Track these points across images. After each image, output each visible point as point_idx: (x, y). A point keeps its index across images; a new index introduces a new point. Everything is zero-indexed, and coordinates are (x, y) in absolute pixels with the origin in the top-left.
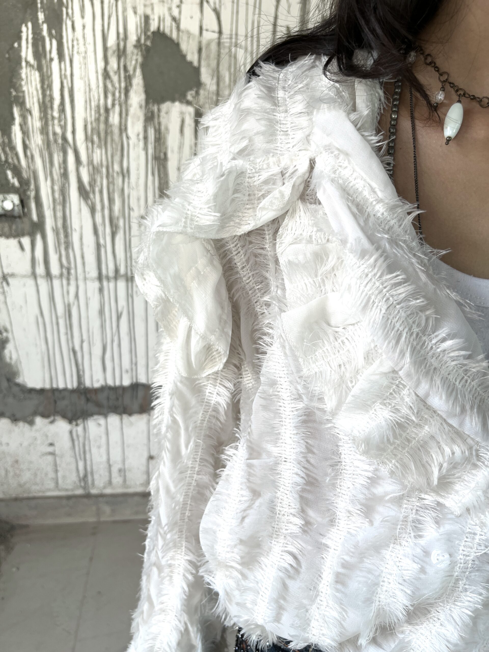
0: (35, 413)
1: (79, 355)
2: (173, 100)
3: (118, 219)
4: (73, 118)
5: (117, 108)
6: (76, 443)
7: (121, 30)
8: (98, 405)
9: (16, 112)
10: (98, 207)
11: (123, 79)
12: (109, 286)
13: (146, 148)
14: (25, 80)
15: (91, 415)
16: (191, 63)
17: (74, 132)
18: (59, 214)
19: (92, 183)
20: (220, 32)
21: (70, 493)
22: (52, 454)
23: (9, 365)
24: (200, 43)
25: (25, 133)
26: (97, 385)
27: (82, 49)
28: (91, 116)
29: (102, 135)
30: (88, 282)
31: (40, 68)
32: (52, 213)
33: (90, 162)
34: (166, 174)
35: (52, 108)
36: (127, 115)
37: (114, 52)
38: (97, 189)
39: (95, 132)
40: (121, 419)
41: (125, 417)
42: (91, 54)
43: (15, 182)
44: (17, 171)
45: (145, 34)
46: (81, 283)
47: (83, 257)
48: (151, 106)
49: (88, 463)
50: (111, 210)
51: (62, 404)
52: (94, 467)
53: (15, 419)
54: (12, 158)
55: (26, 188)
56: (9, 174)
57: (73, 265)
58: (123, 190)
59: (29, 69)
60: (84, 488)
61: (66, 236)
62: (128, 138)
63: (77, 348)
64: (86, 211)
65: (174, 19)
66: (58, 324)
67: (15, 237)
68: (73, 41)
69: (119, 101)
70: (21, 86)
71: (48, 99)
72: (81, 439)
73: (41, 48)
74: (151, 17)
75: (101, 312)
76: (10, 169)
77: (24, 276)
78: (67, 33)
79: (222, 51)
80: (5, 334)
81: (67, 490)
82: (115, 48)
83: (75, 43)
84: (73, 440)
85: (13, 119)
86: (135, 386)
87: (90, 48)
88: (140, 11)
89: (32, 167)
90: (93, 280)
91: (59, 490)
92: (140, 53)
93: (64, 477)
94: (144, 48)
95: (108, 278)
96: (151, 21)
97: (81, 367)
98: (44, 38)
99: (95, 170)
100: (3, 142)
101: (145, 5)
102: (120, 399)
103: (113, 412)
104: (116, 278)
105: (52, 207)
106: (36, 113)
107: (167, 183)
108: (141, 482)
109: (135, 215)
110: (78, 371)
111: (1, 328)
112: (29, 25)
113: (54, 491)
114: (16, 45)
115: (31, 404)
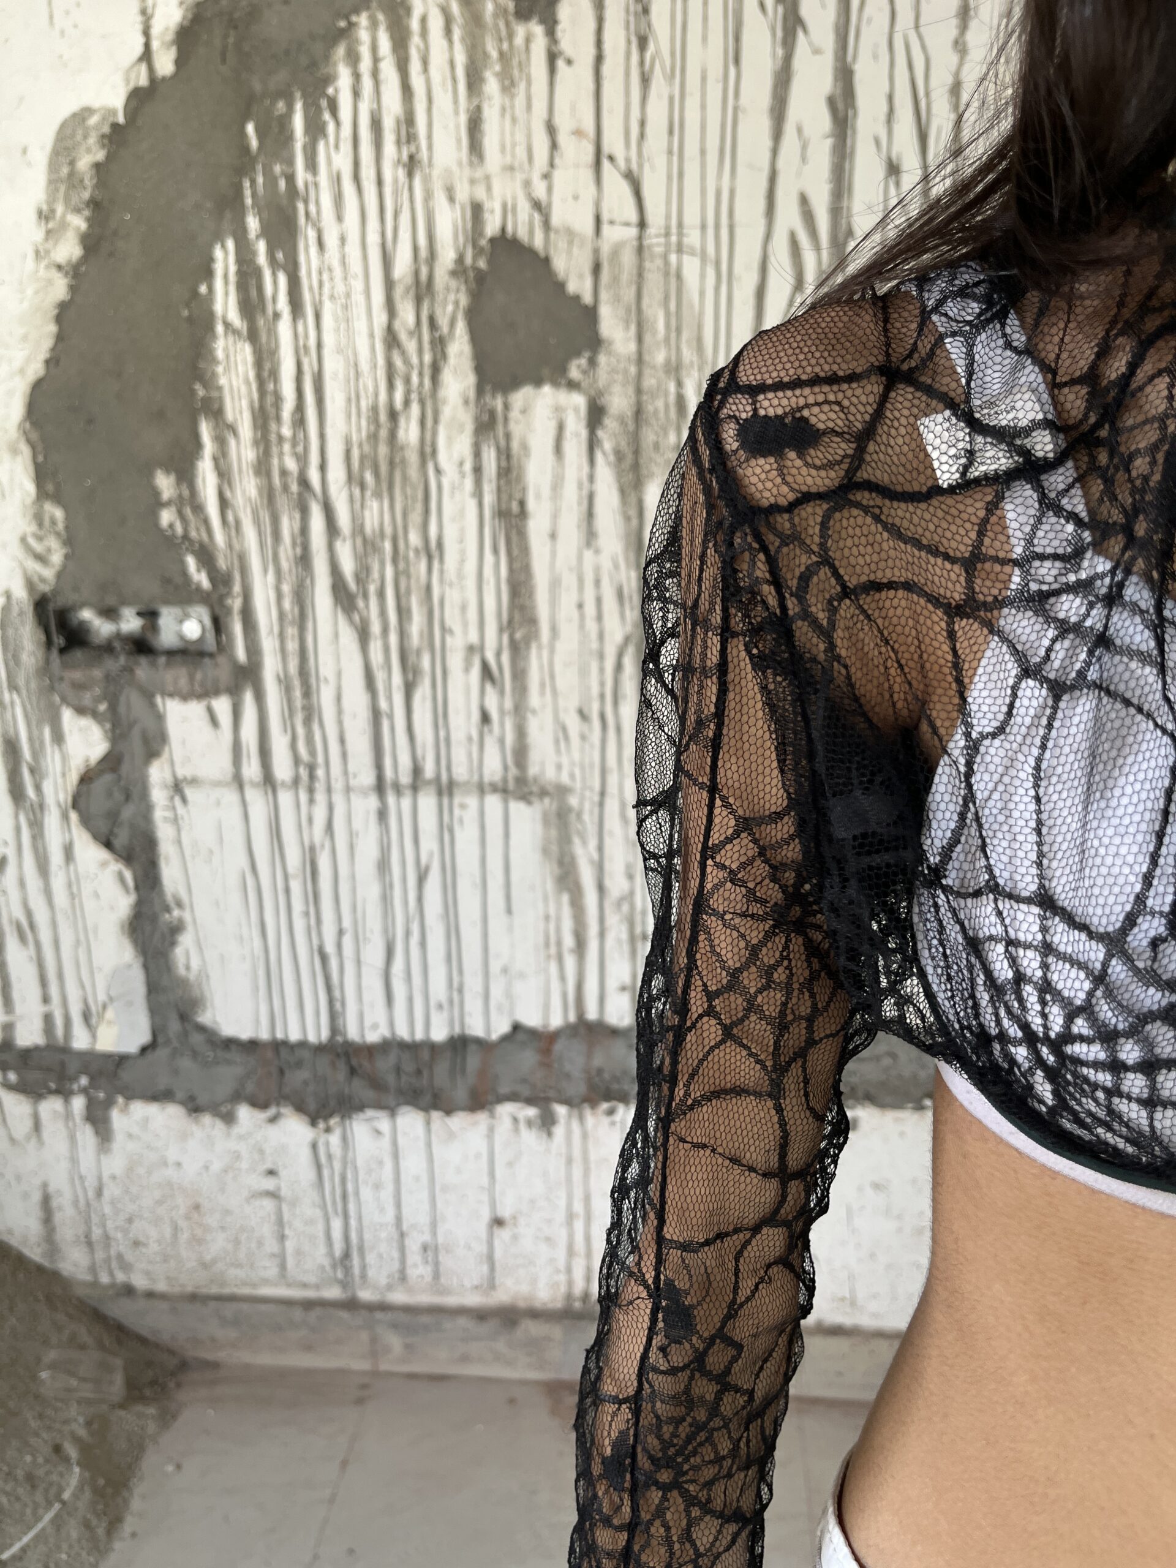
0: (238, 1097)
1: (334, 963)
2: (538, 382)
3: (418, 653)
4: (322, 436)
5: (415, 409)
6: (326, 1173)
7: (422, 241)
8: (377, 1084)
9: (205, 430)
10: (376, 628)
11: (426, 346)
12: (400, 806)
13: (478, 493)
14: (224, 363)
15: (361, 1108)
16: (577, 298)
17: (323, 468)
18: (292, 646)
19: (363, 574)
20: (642, 224)
21: (311, 1294)
22: (274, 1195)
23: (184, 983)
24: (596, 252)
25: (223, 474)
26: (373, 1037)
27: (340, 288)
28: (359, 430)
29: (384, 468)
30: (353, 796)
31: (253, 336)
32: (277, 643)
33: (358, 529)
34: (525, 550)
35: (278, 419)
36: (436, 421)
37: (407, 290)
38: (372, 588)
39: (368, 464)
40: (428, 1123)
41: (436, 1115)
42: (358, 298)
43: (202, 579)
44: (206, 557)
45: (474, 246)
46: (338, 799)
47: (342, 741)
48: (488, 398)
49: (353, 1223)
50: (403, 634)
51: (297, 1078)
52: (367, 1236)
53: (194, 1108)
54: (198, 529)
55: (222, 590)
56: (190, 560)
57: (320, 759)
58: (429, 588)
59: (231, 339)
60: (344, 1284)
61: (307, 694)
62: (438, 471)
63: (330, 948)
64: (348, 637)
65: (537, 205)
66: (287, 891)
67: (200, 697)
68: (320, 273)
69: (420, 393)
70: (214, 375)
71: (269, 400)
72: (337, 1165)
73: (254, 293)
74: (487, 205)
75: (383, 866)
76: (193, 552)
77: (217, 784)
78: (308, 258)
79: (647, 264)
80: (176, 913)
81: (305, 1286)
82: (409, 280)
83: (325, 277)
84: (319, 1167)
85: (198, 445)
86: (460, 1044)
87: (358, 285)
88: (463, 194)
89: (237, 546)
90: (364, 793)
91: (289, 1285)
92: (463, 288)
93: (298, 1253)
94: (471, 274)
95: (398, 788)
96: (487, 216)
97: (337, 994)
98: (258, 273)
99: (367, 546)
100: (180, 496)
101: (472, 182)
102: (425, 1073)
103: (408, 1103)
104: (415, 788)
105: (276, 629)
106: (246, 429)
107: (527, 569)
108: (476, 1283)
109: (456, 644)
110: (331, 1002)
111: (169, 898)
112: (230, 244)
113: (276, 1285)
114: (203, 289)
115: (229, 1074)
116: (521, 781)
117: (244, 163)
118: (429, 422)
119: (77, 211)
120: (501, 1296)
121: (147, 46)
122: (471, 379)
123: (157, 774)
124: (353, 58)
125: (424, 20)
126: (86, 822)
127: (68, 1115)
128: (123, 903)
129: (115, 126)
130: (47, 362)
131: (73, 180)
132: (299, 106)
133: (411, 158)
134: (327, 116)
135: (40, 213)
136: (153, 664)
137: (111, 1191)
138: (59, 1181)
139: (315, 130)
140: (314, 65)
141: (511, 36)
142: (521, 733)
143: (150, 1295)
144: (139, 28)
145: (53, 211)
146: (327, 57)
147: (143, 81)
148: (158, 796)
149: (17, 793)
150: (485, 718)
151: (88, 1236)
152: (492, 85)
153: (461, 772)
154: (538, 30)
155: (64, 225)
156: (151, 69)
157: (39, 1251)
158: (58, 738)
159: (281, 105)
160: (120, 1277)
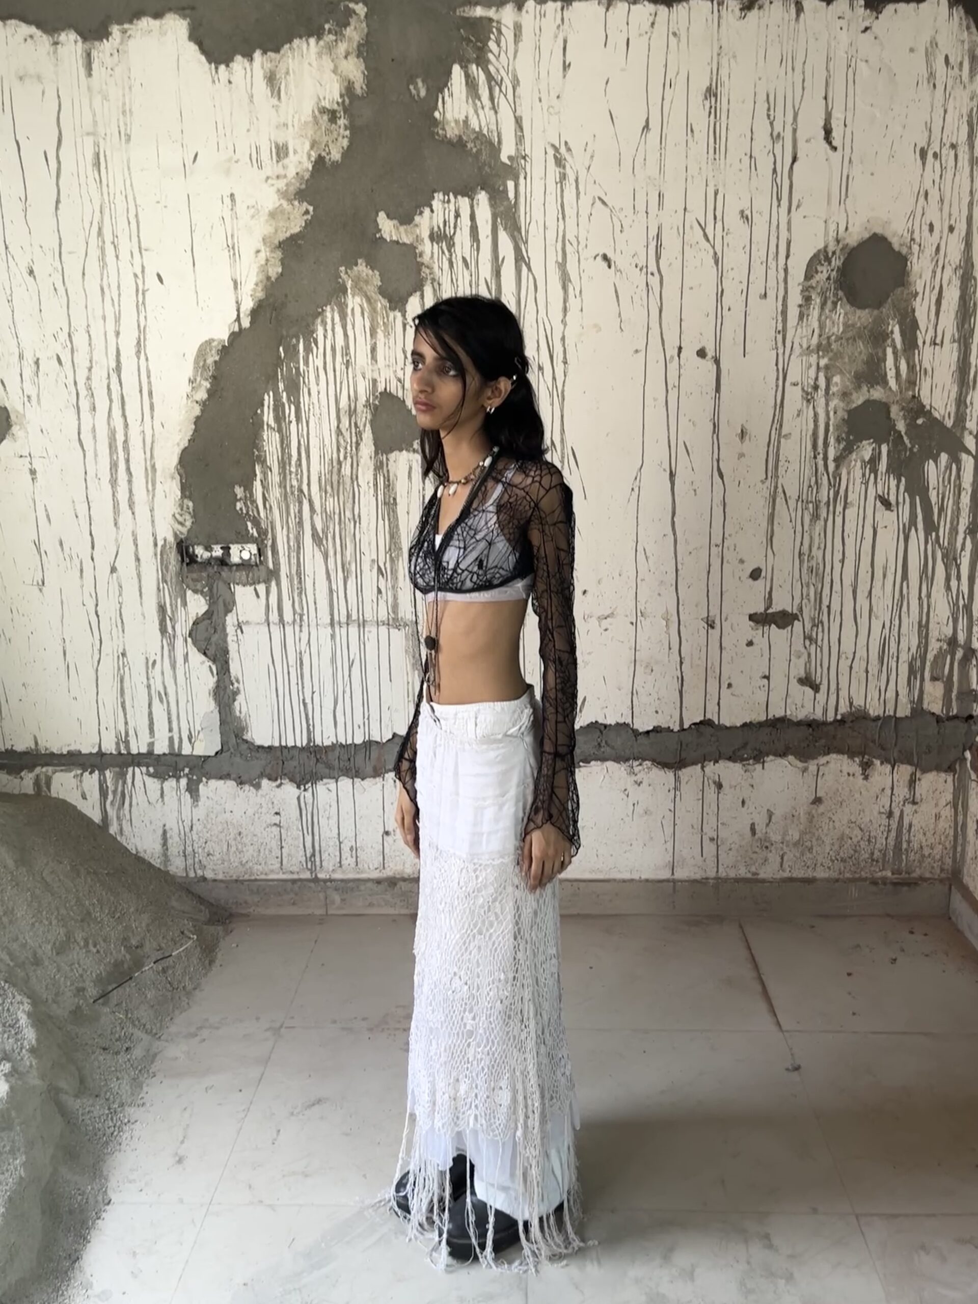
0: (262, 775)
1: (310, 706)
2: (401, 450)
3: (350, 564)
4: (309, 471)
5: (349, 459)
6: (304, 812)
7: (352, 393)
8: (330, 767)
9: (258, 469)
10: (331, 553)
11: (354, 434)
12: (341, 632)
13: (376, 495)
14: (267, 441)
15: (321, 778)
17: (309, 485)
18: (294, 561)
19: (325, 529)
21: (295, 876)
22: (278, 825)
23: (238, 720)
25: (265, 487)
26: (327, 743)
27: (317, 411)
28: (325, 469)
29: (335, 484)
30: (320, 628)
31: (280, 430)
32: (287, 559)
33: (324, 510)
35: (290, 463)
36: (358, 465)
37: (346, 412)
38: (330, 535)
39: (328, 483)
40: (353, 784)
41: (357, 780)
42: (325, 415)
43: (254, 532)
44: (256, 523)
45: (374, 395)
46: (313, 629)
47: (315, 603)
48: (380, 456)
49: (317, 838)
50: (343, 554)
51: (291, 765)
52: (323, 845)
53: (241, 782)
54: (253, 510)
55: (263, 537)
56: (249, 524)
57: (305, 611)
58: (354, 535)
59: (270, 432)
60: (311, 871)
61: (300, 582)
62: (358, 485)
63: (308, 701)
64: (319, 557)
65: (399, 380)
66: (289, 674)
67: (251, 585)
68: (309, 406)
69: (351, 454)
70: (263, 446)
71: (286, 456)
72: (310, 810)
73: (280, 413)
74: (378, 380)
75: (333, 660)
76: (250, 521)
77: (258, 623)
78: (304, 399)
80: (236, 685)
81: (292, 873)
82: (347, 408)
83: (311, 407)
84: (300, 809)
85: (256, 475)
86: (369, 744)
87: (325, 411)
89: (270, 518)
90: (325, 626)
91: (284, 873)
92: (369, 411)
93: (289, 855)
94: (372, 406)
95: (340, 624)
96: (379, 384)
97: (310, 722)
98: (283, 405)
99: (328, 517)
100: (246, 497)
101: (372, 371)
102: (352, 759)
103: (343, 775)
104: (348, 624)
105: (287, 554)
106: (275, 469)
107: (397, 526)
108: (376, 866)
109: (367, 561)
110: (308, 726)
111: (232, 678)
112: (271, 394)
113: (278, 873)
114: (259, 411)
115: (258, 765)
116: (396, 619)
117: (278, 362)
118: (355, 465)
119: (207, 380)
120: (388, 873)
121: (238, 316)
122: (373, 448)
123: (230, 620)
124: (324, 323)
125: (353, 310)
126: (195, 643)
127: (178, 788)
128: (211, 681)
129: (224, 347)
130: (189, 441)
131: (205, 367)
132: (301, 341)
133: (348, 361)
134: (313, 345)
135: (190, 380)
136: (230, 570)
137: (197, 827)
138: (172, 825)
139: (308, 350)
140: (308, 325)
141: (388, 317)
142: (395, 598)
143: (215, 880)
144: (235, 308)
145: (196, 379)
146: (313, 323)
147: (237, 329)
148: (230, 629)
149: (163, 630)
150: (379, 591)
151: (184, 852)
152: (380, 335)
153: (368, 616)
154: (399, 315)
155: (200, 385)
156: (240, 325)
157: (159, 861)
158: (185, 604)
159: (294, 340)
160: (200, 873)
